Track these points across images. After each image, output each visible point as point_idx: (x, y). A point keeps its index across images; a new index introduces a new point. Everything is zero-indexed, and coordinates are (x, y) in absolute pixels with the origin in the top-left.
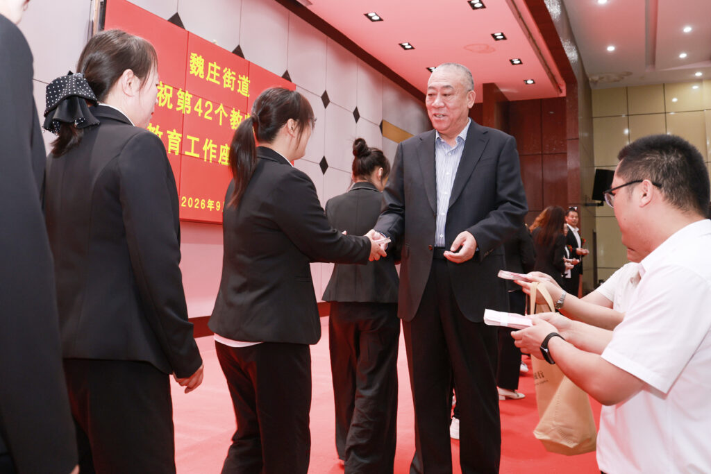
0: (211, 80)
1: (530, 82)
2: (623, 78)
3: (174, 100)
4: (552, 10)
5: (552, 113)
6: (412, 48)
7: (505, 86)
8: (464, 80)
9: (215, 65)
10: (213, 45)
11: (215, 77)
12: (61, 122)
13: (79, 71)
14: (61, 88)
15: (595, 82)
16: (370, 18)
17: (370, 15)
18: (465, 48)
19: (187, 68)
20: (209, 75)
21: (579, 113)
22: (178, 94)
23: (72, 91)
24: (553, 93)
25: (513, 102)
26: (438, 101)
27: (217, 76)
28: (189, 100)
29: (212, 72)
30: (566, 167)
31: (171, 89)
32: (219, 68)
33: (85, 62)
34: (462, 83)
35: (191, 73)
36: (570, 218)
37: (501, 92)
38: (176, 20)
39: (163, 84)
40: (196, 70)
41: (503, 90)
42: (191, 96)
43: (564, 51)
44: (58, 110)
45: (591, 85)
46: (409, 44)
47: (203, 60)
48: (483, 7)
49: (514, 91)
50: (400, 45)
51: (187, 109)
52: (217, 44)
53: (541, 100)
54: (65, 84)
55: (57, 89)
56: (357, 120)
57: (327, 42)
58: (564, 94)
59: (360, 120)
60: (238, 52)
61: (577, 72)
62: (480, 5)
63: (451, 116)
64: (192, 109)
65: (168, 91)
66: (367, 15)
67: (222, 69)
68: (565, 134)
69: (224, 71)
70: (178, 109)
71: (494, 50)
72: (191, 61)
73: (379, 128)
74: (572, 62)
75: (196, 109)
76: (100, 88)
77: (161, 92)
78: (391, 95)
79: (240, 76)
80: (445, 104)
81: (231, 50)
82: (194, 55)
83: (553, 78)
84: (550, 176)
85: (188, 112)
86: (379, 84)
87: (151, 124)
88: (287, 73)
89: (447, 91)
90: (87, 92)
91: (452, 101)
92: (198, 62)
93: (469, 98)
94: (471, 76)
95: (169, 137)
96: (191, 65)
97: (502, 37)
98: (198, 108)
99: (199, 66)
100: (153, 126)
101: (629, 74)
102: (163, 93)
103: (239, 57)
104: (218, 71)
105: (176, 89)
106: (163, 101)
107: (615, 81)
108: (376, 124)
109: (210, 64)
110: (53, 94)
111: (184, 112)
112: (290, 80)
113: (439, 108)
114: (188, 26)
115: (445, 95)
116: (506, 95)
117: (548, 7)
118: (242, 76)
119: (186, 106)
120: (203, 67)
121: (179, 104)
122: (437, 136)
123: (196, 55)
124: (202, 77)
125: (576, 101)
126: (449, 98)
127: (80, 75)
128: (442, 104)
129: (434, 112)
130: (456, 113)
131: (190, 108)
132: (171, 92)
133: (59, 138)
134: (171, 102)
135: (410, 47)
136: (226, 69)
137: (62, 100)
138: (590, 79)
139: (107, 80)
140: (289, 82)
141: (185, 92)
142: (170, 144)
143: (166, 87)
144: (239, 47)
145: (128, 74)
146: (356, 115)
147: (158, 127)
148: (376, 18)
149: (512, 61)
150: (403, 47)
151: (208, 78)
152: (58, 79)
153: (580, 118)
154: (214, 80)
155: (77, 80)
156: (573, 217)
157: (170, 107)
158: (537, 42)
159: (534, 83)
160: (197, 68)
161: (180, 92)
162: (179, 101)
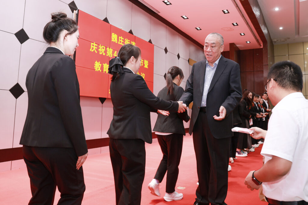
0: (120, 43)
1: (248, 42)
2: (286, 40)
3: (106, 52)
4: (256, 13)
5: (258, 54)
6: (201, 29)
7: (238, 44)
8: (220, 41)
9: (121, 38)
10: (121, 30)
11: (121, 42)
12: (113, 72)
13: (118, 56)
14: (114, 62)
15: (275, 42)
16: (183, 18)
17: (183, 16)
18: (222, 29)
19: (111, 39)
20: (119, 42)
21: (268, 54)
22: (107, 49)
23: (117, 63)
24: (258, 47)
25: (242, 50)
26: (209, 49)
27: (122, 42)
28: (111, 51)
29: (120, 40)
30: (263, 76)
31: (104, 47)
32: (123, 39)
33: (120, 54)
34: (219, 42)
35: (112, 41)
36: (264, 97)
37: (237, 47)
38: (106, 20)
39: (101, 45)
40: (114, 40)
41: (237, 46)
42: (112, 50)
43: (262, 30)
44: (113, 68)
45: (274, 43)
46: (199, 28)
47: (117, 36)
48: (228, 13)
49: (242, 46)
50: (196, 28)
51: (111, 55)
52: (122, 29)
53: (253, 49)
54: (114, 60)
55: (112, 62)
56: (179, 58)
57: (166, 28)
58: (262, 47)
59: (180, 58)
60: (131, 32)
61: (267, 38)
62: (227, 12)
63: (214, 56)
64: (113, 55)
65: (103, 48)
66: (182, 17)
67: (125, 39)
68: (262, 63)
69: (125, 40)
70: (107, 55)
71: (233, 30)
72: (112, 36)
73: (188, 62)
74: (265, 34)
75: (114, 55)
76: (125, 62)
77: (101, 48)
78: (192, 48)
79: (131, 42)
80: (212, 51)
81: (128, 32)
82: (113, 34)
83: (257, 41)
84: (257, 80)
85: (111, 56)
86: (187, 44)
87: (96, 61)
88: (150, 40)
89: (213, 45)
90: (121, 63)
91: (215, 50)
92: (115, 37)
93: (222, 48)
94: (223, 39)
95: (104, 66)
96: (112, 38)
97: (236, 24)
98: (115, 54)
99: (115, 38)
100: (97, 62)
101: (289, 38)
102: (101, 49)
103: (131, 34)
104: (123, 40)
105: (106, 47)
106: (101, 52)
107: (283, 41)
108: (187, 60)
109: (120, 37)
110: (111, 63)
111: (109, 56)
112: (151, 43)
113: (209, 52)
114: (111, 22)
115: (212, 47)
116: (239, 48)
117: (254, 12)
118: (132, 42)
119: (110, 54)
120: (117, 39)
121: (107, 53)
122: (207, 62)
123: (114, 34)
124: (117, 42)
125: (267, 49)
126: (213, 48)
127: (119, 58)
128: (211, 51)
129: (207, 53)
130: (216, 54)
131: (112, 54)
132: (104, 48)
133: (113, 76)
134: (104, 53)
135: (200, 29)
136: (126, 39)
137: (114, 65)
138: (273, 41)
139: (126, 59)
140: (151, 44)
141: (110, 48)
142: (104, 69)
143: (102, 46)
144: (131, 30)
145: (133, 57)
146: (179, 57)
147: (99, 62)
148: (186, 18)
149: (241, 34)
150: (197, 29)
151: (119, 43)
152: (113, 59)
153: (269, 56)
154: (121, 44)
155: (118, 59)
156: (265, 96)
157: (104, 54)
158: (250, 26)
159: (250, 42)
160: (115, 39)
161: (108, 48)
162: (108, 52)
